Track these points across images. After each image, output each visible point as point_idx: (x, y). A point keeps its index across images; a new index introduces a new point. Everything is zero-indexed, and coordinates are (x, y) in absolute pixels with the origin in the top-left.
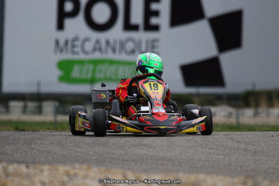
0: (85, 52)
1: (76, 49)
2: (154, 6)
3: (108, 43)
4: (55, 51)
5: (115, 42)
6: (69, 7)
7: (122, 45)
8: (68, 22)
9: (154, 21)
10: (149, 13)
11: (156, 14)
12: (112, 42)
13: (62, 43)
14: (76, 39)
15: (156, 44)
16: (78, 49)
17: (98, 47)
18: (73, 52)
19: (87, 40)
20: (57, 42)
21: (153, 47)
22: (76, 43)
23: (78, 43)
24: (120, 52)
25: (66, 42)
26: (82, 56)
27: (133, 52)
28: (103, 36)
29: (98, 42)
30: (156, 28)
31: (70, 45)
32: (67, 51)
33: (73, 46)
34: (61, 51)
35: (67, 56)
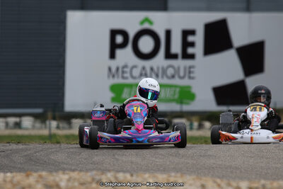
0: (133, 77)
1: (125, 75)
2: (190, 39)
3: (152, 69)
4: (109, 77)
5: (158, 68)
6: (119, 39)
7: (164, 71)
8: (119, 52)
9: (190, 50)
10: (186, 44)
11: (192, 44)
12: (155, 68)
13: (114, 70)
14: (125, 66)
15: (192, 70)
16: (127, 75)
17: (144, 73)
18: (123, 78)
19: (135, 67)
20: (110, 69)
21: (190, 72)
22: (125, 69)
23: (127, 70)
24: (162, 77)
25: (118, 69)
26: (130, 81)
27: (173, 77)
28: (148, 64)
29: (144, 68)
30: (192, 57)
31: (120, 71)
32: (118, 77)
33: (123, 72)
34: (113, 76)
35: (118, 80)
